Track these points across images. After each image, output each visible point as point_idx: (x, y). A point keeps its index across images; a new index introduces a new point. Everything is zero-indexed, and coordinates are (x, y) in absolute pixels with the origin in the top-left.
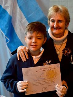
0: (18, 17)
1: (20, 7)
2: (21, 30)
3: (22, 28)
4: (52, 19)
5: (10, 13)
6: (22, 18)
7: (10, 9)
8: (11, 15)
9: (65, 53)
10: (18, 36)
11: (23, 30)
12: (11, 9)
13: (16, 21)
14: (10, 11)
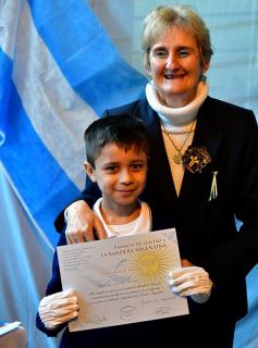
0: (34, 63)
1: (41, 31)
2: (41, 103)
3: (46, 99)
4: (156, 46)
5: (9, 48)
6: (45, 65)
7: (6, 34)
8: (12, 57)
9: (191, 164)
10: (34, 126)
11: (49, 105)
12: (10, 35)
13: (26, 74)
14: (9, 43)
